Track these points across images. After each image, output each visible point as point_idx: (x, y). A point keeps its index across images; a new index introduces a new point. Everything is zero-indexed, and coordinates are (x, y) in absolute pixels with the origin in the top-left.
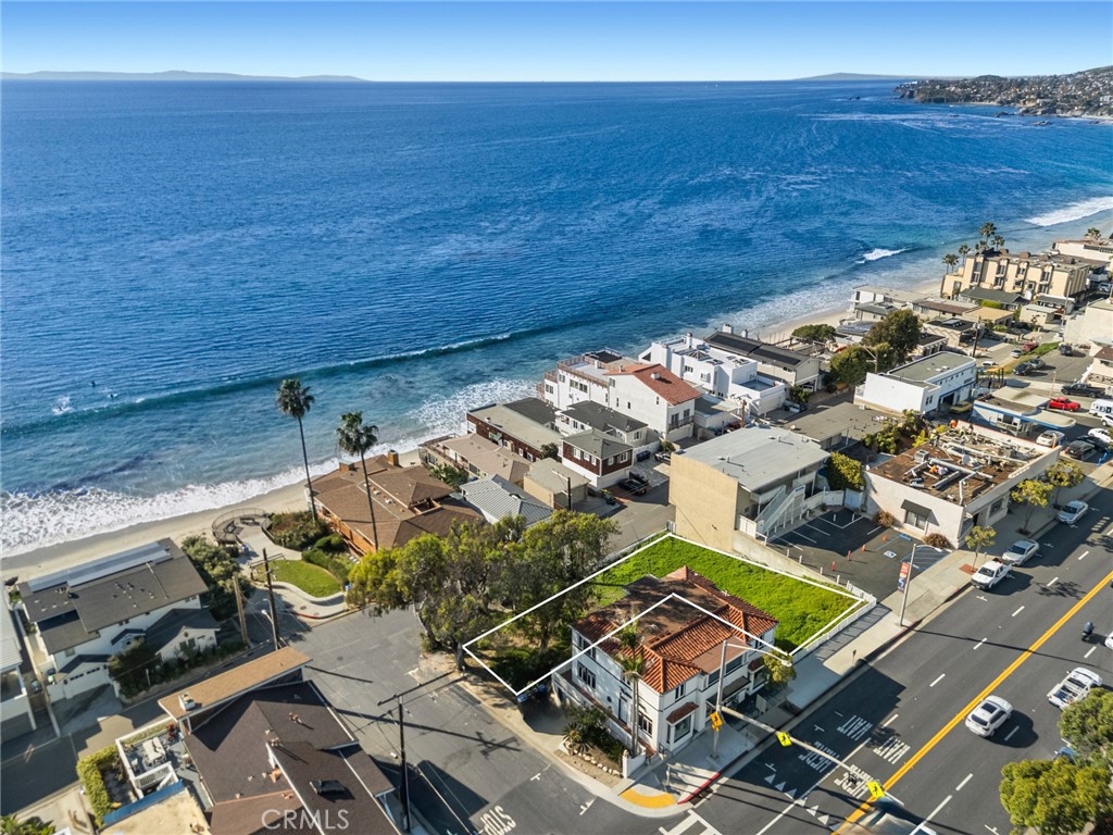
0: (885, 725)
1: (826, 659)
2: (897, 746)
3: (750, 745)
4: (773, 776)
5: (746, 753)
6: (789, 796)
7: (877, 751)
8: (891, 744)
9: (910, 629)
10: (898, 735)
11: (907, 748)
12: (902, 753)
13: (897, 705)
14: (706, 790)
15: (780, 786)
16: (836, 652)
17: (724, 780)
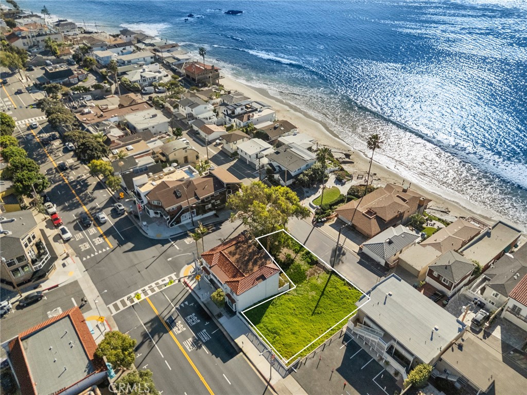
0: (203, 347)
1: (247, 336)
2: (191, 347)
3: (202, 300)
4: (187, 304)
5: (200, 298)
6: (178, 306)
7: (191, 339)
8: (192, 345)
9: (268, 383)
10: (197, 350)
11: (190, 350)
12: (188, 348)
13: (214, 356)
14: (187, 286)
15: (182, 305)
16: (252, 342)
17: (190, 291)
